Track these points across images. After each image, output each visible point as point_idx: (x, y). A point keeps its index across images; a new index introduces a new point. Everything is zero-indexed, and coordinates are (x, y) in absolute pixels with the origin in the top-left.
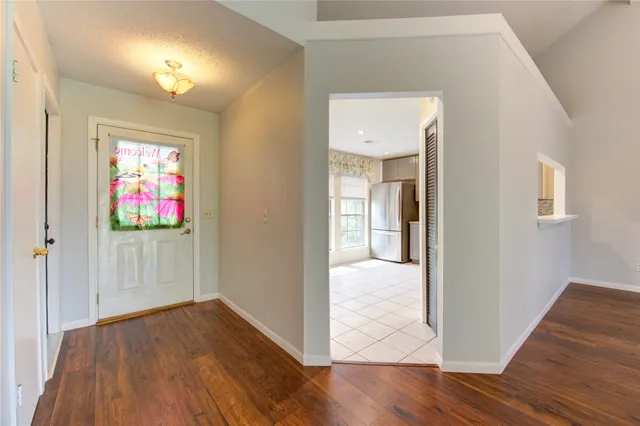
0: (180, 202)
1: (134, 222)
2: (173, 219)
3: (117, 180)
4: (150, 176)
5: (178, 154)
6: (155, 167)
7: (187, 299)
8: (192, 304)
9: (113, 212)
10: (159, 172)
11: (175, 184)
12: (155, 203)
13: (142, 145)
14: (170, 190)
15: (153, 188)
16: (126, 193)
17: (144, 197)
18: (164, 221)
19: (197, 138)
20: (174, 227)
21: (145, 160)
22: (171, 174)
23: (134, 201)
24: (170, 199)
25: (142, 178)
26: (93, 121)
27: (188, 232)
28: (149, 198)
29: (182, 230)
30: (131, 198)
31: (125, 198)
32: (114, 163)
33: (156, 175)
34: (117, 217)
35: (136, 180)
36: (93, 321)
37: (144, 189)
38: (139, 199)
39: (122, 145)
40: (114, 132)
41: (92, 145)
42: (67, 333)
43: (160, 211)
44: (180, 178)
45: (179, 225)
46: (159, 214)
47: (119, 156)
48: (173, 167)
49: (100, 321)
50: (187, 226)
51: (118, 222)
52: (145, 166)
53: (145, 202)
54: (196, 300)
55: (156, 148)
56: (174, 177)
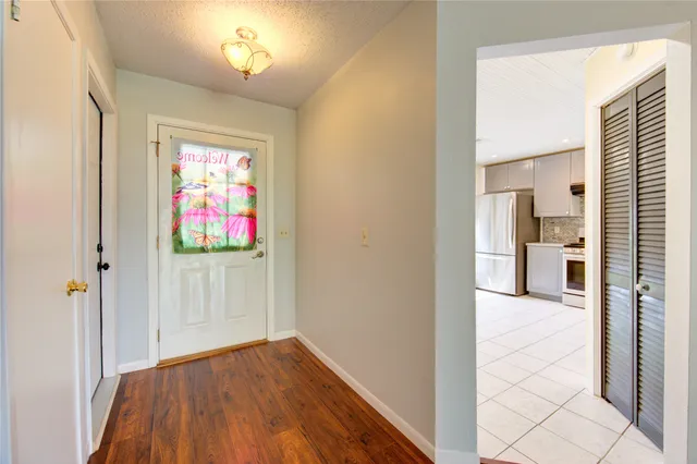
0: (252, 219)
1: (200, 243)
2: (242, 239)
3: (180, 192)
4: (218, 188)
5: (250, 160)
6: (224, 176)
7: (261, 337)
8: (264, 343)
9: (176, 230)
10: (228, 183)
11: (246, 198)
12: (223, 219)
13: (209, 150)
14: (240, 205)
15: (220, 202)
16: (190, 206)
17: (211, 213)
18: (233, 242)
19: (270, 139)
20: (245, 249)
21: (211, 167)
22: (242, 184)
23: (199, 217)
24: (240, 215)
25: (208, 189)
26: (152, 120)
27: (261, 255)
28: (216, 214)
29: (254, 253)
30: (196, 214)
31: (189, 214)
32: (176, 171)
33: (224, 186)
34: (180, 237)
35: (201, 191)
36: (153, 363)
37: (210, 202)
38: (205, 215)
39: (186, 149)
40: (177, 134)
41: (152, 148)
42: (125, 377)
43: (228, 229)
44: (252, 188)
45: (251, 246)
46: (227, 233)
47: (182, 162)
48: (243, 175)
49: (161, 363)
50: (260, 247)
51: (181, 243)
52: (212, 174)
53: (212, 218)
54: (271, 339)
55: (225, 152)
56: (245, 188)
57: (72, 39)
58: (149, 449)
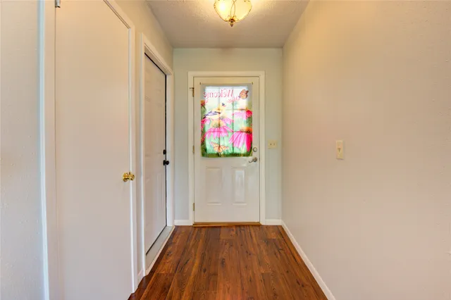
0: (249, 133)
1: (216, 151)
2: (242, 148)
3: (205, 118)
4: (227, 113)
5: (247, 92)
6: (230, 105)
7: (255, 220)
8: (258, 225)
9: (203, 142)
10: (233, 109)
11: (245, 119)
12: (230, 134)
13: (222, 88)
14: (241, 124)
15: (228, 123)
16: (211, 127)
17: (222, 130)
18: (236, 151)
19: (262, 74)
20: (244, 155)
21: (223, 100)
22: (242, 110)
23: (216, 133)
24: (241, 132)
25: (221, 115)
26: (191, 74)
27: (255, 160)
28: (226, 131)
29: (250, 158)
30: (214, 132)
31: (210, 132)
32: (203, 105)
33: (231, 112)
34: (205, 146)
35: (217, 117)
36: (190, 223)
37: (223, 124)
38: (220, 132)
39: (209, 90)
40: (204, 81)
41: (190, 92)
42: (177, 227)
43: (234, 142)
44: (249, 112)
45: (248, 154)
46: (233, 144)
47: (206, 99)
48: (243, 103)
49: (195, 224)
50: (255, 155)
51: (206, 150)
52: (223, 105)
53: (223, 134)
54: (263, 223)
55: (230, 88)
56: (244, 112)
57: (128, 27)
58: (169, 288)
